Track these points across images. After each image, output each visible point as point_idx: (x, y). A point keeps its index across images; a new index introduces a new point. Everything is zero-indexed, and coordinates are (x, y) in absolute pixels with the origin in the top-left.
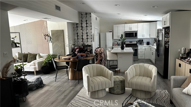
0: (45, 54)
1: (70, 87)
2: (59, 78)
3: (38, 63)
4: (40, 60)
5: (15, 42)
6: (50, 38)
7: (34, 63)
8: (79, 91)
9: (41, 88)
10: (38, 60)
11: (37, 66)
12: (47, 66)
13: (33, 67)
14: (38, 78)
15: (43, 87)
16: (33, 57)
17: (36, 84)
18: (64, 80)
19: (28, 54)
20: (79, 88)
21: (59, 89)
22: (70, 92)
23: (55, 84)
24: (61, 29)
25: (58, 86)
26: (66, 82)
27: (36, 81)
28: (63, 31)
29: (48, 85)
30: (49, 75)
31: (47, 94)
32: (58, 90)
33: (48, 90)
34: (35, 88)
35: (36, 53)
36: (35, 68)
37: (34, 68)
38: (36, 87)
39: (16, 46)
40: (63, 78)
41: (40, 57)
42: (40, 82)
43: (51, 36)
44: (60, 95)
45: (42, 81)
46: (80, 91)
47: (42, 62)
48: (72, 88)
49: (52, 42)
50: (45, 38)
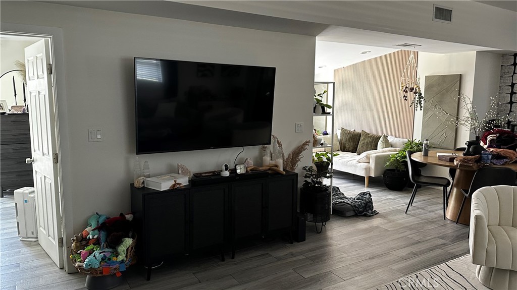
0: (401, 140)
1: (439, 237)
2: (421, 208)
3: (378, 159)
4: (383, 152)
5: (324, 102)
6: (420, 97)
7: (368, 157)
8: (460, 256)
9: (364, 218)
10: (381, 150)
11: (372, 165)
12: (399, 171)
13: (364, 167)
14: (364, 194)
15: (370, 216)
16: (372, 142)
17: (355, 206)
18: (432, 215)
19: (361, 134)
20: (461, 248)
21: (406, 234)
22: (431, 249)
23: (402, 219)
24: (455, 71)
25: (408, 225)
26: (433, 222)
27: (357, 199)
28: (460, 78)
29: (383, 216)
30: (399, 193)
31: (372, 234)
32: (402, 235)
33: (377, 227)
34: (352, 213)
35: (379, 135)
36: (368, 170)
37: (366, 169)
38: (354, 210)
39: (324, 113)
40: (431, 212)
41: (387, 144)
42: (366, 204)
43: (423, 92)
44: (399, 248)
45: (371, 202)
46: (463, 258)
47: (386, 158)
48: (441, 241)
49: (422, 109)
50: (404, 97)
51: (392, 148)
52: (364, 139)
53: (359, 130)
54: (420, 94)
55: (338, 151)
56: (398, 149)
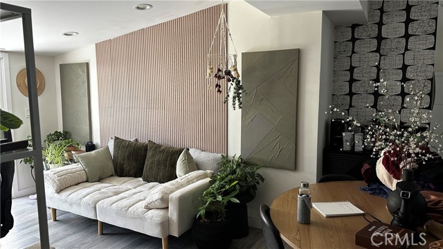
0: (212, 156)
3: (182, 201)
4: (188, 183)
7: (165, 200)
28: (298, 55)
35: (177, 146)
36: (166, 223)
37: (162, 222)
41: (192, 165)
43: (240, 78)
50: (216, 87)
51: (201, 172)
52: (153, 155)
53: (143, 140)
55: (112, 176)
56: (209, 171)
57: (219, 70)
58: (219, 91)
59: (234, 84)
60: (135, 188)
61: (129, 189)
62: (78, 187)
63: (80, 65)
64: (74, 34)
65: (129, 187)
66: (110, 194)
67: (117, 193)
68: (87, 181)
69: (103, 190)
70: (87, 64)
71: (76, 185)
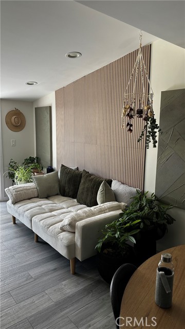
3: (86, 230)
6: (154, 125)
7: (73, 226)
19: (82, 173)
43: (157, 117)
49: (157, 144)
50: (127, 126)
51: (115, 203)
52: (84, 182)
54: (154, 121)
55: (57, 194)
56: (123, 204)
57: (131, 109)
58: (130, 130)
59: (149, 122)
60: (67, 208)
61: (63, 208)
62: (29, 201)
63: (46, 107)
64: (35, 83)
65: (64, 206)
66: (47, 210)
67: (51, 211)
68: (38, 197)
69: (43, 207)
70: (50, 107)
71: (29, 199)
